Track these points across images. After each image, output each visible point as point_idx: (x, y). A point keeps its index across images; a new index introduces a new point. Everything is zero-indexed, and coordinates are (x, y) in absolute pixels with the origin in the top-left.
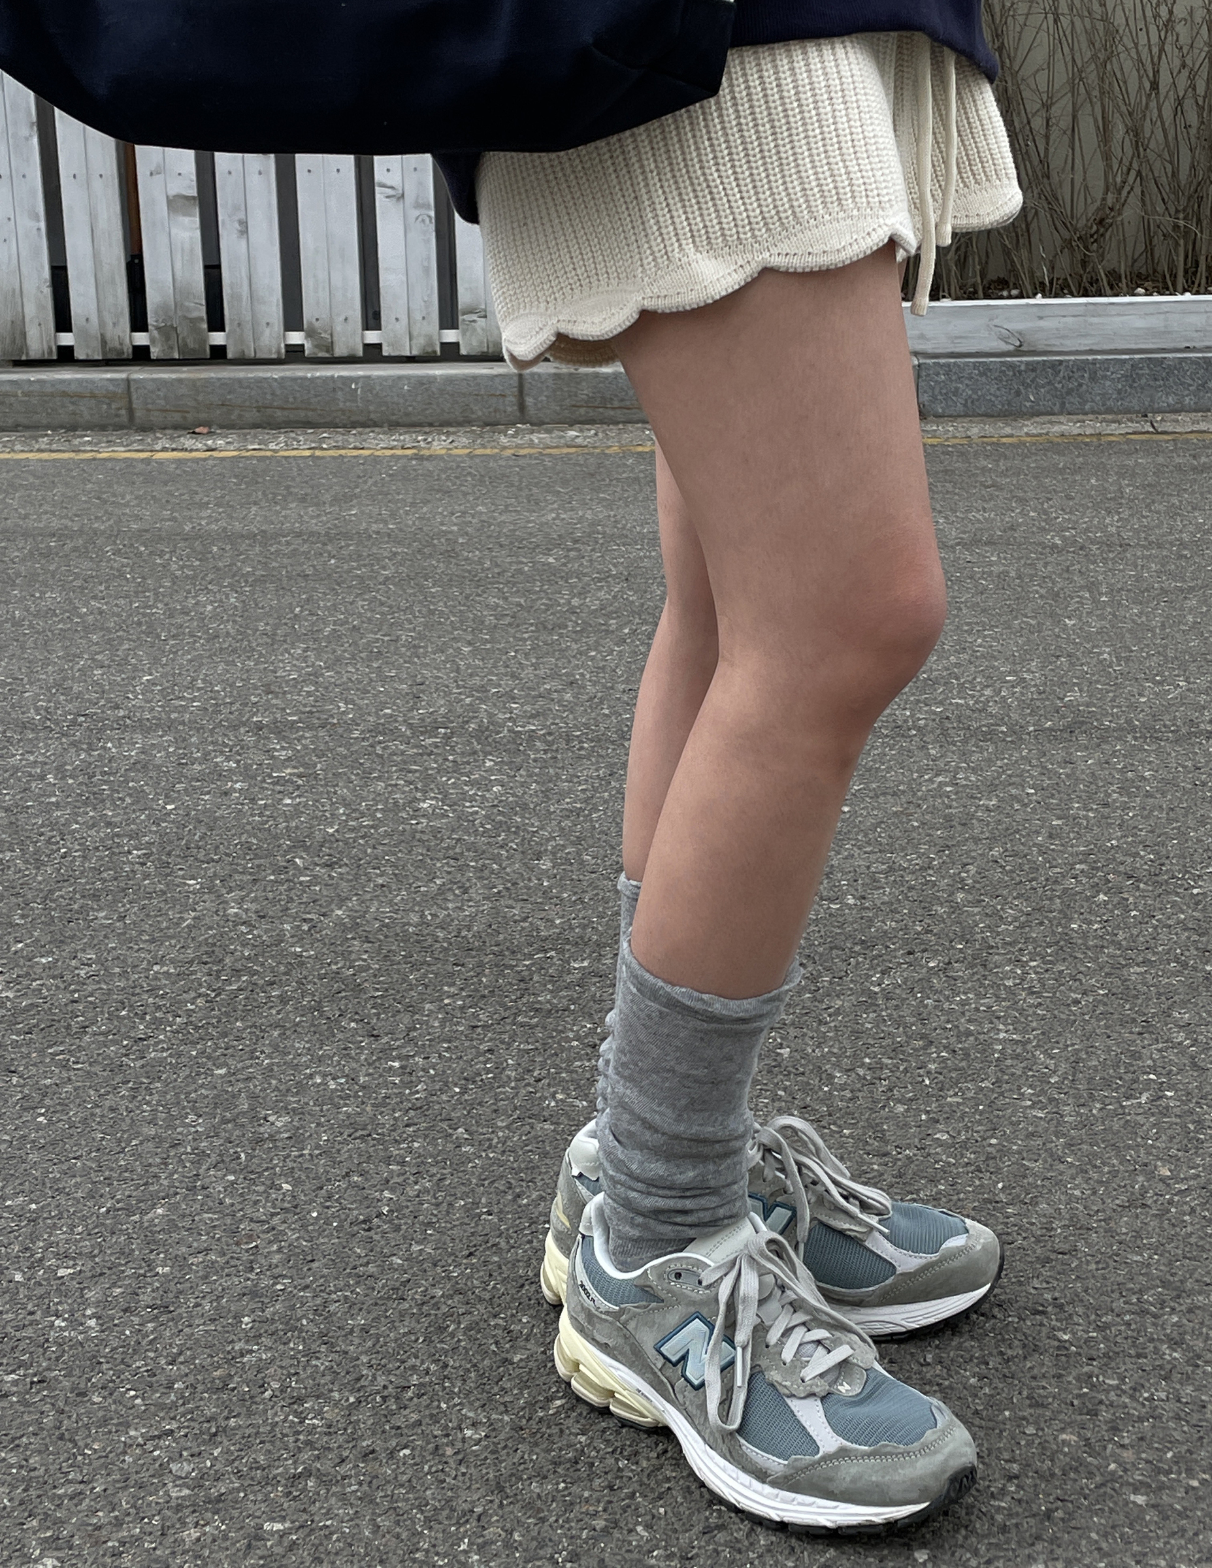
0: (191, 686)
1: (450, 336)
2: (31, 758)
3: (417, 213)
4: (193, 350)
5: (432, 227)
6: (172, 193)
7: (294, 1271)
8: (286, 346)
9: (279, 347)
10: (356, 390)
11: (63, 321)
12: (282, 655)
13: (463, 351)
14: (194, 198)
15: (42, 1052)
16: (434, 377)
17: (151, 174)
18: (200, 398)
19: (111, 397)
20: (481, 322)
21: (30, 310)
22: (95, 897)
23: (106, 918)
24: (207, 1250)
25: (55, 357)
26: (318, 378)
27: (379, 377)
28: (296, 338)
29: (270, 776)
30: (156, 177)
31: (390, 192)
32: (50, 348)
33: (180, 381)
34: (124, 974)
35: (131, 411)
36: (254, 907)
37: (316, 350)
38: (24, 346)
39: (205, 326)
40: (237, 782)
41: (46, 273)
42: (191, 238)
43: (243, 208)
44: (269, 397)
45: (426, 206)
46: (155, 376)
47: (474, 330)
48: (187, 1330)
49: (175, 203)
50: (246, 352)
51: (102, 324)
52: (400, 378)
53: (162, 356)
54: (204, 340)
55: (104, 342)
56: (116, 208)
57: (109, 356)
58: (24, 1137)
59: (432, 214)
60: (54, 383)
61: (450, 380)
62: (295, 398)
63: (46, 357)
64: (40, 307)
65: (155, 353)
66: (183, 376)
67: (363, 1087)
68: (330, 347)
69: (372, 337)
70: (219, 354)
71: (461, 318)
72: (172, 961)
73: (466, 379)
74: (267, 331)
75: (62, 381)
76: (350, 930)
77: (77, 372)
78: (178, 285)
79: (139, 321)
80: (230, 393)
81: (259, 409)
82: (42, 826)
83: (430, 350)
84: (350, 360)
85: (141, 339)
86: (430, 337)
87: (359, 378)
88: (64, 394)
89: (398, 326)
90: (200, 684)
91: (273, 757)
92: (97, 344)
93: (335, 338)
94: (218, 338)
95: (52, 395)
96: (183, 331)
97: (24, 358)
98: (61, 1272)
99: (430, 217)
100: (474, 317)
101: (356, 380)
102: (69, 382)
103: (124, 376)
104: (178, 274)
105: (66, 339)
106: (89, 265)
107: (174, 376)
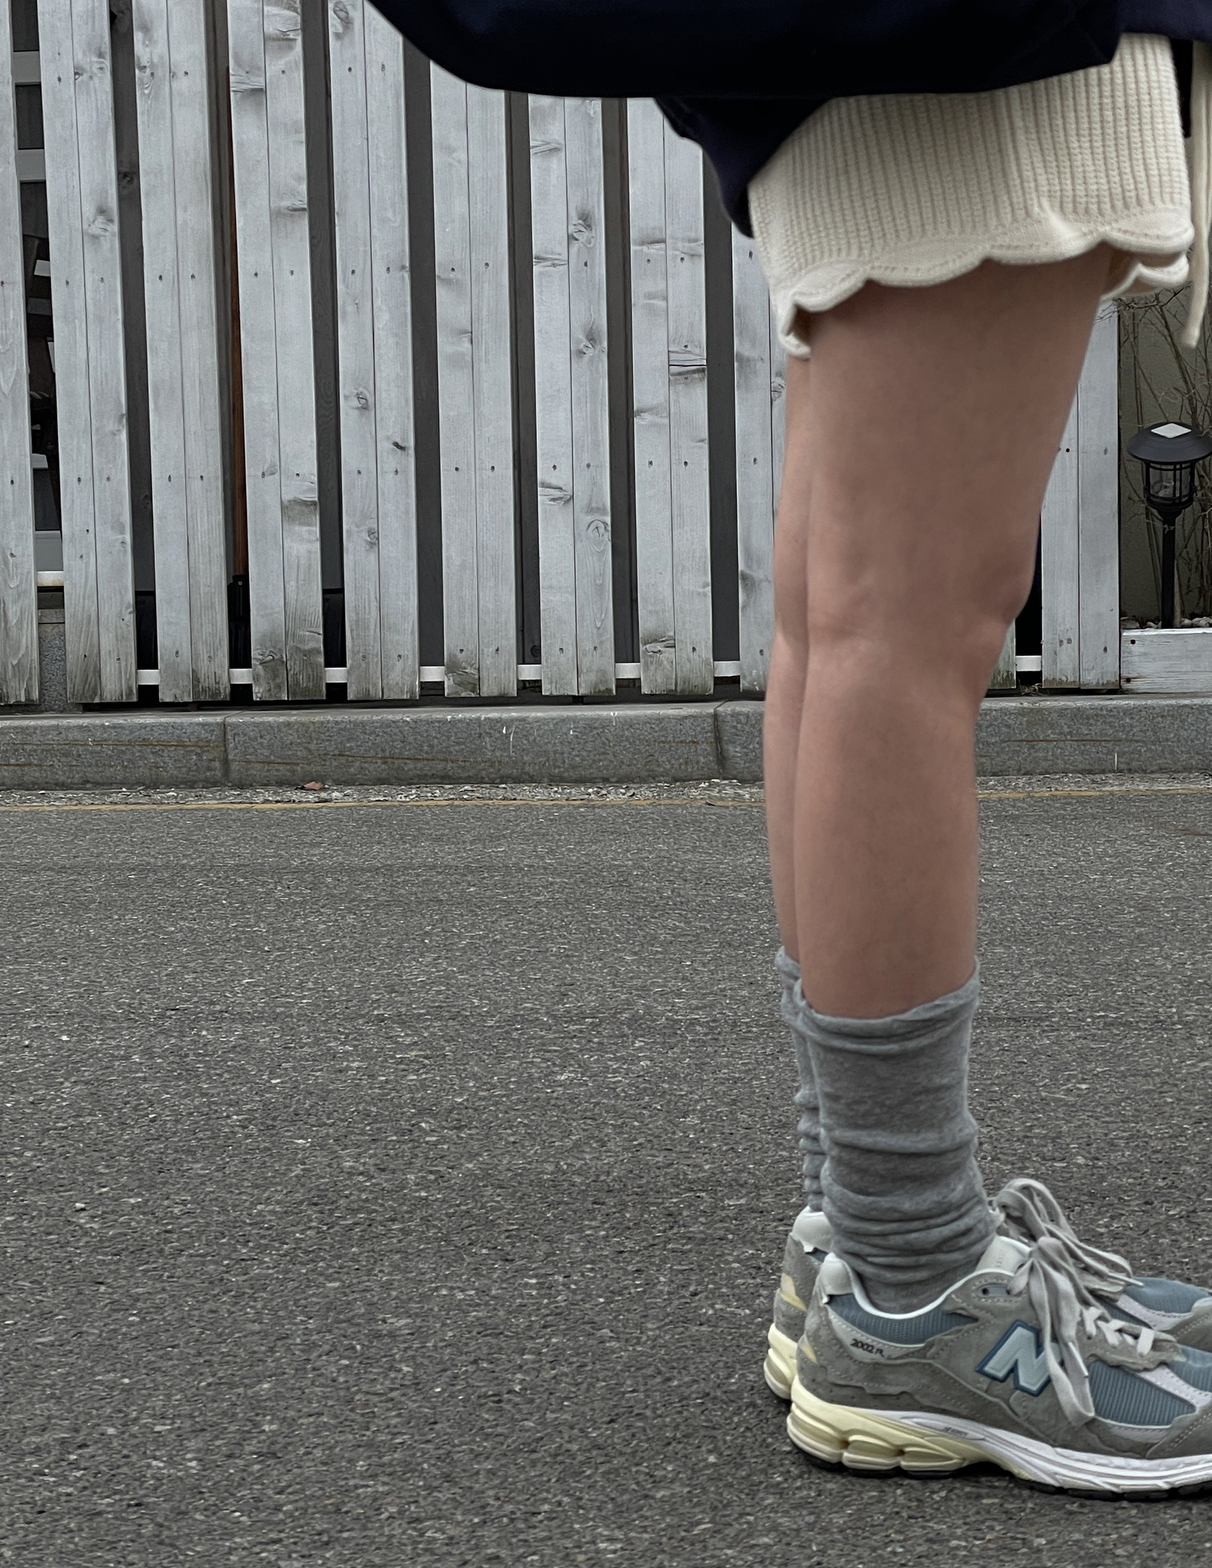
0: (301, 986)
1: (628, 671)
2: (114, 1043)
3: (589, 518)
4: (307, 689)
5: (608, 536)
6: (287, 497)
7: (415, 1430)
8: (421, 683)
9: (413, 685)
10: (507, 736)
11: (147, 656)
12: (409, 962)
13: (645, 690)
14: (314, 503)
15: (131, 1269)
16: (609, 720)
17: (263, 475)
18: (312, 747)
19: (202, 746)
20: (669, 654)
21: (107, 642)
22: (190, 1152)
23: (202, 1169)
24: (320, 1414)
25: (135, 699)
26: (460, 721)
27: (538, 720)
28: (433, 674)
29: (393, 1057)
30: (268, 478)
31: (557, 493)
32: (130, 689)
33: (288, 725)
34: (223, 1211)
35: (226, 762)
36: (372, 1161)
37: (459, 689)
38: (97, 688)
39: (321, 660)
40: (353, 1061)
41: (130, 597)
42: (309, 552)
43: (374, 515)
44: (398, 744)
45: (600, 510)
46: (257, 719)
47: (660, 664)
48: (296, 1471)
49: (290, 510)
50: (372, 693)
51: (194, 656)
52: (564, 720)
53: (267, 698)
54: (320, 677)
55: (196, 680)
56: (218, 517)
57: (202, 698)
58: (115, 1331)
59: (608, 520)
60: (132, 729)
61: (629, 723)
62: (431, 746)
63: (124, 700)
64: (119, 638)
65: (258, 693)
66: (293, 719)
67: (494, 1297)
68: (476, 685)
69: (529, 672)
70: (337, 695)
71: (642, 648)
72: (278, 1202)
73: (648, 721)
74: (399, 665)
75: (144, 727)
76: (481, 1180)
77: (161, 717)
78: (290, 610)
79: (240, 655)
80: (348, 740)
81: (384, 760)
82: (128, 1095)
83: (602, 688)
84: (501, 701)
85: (241, 676)
86: (603, 672)
87: (513, 720)
88: (145, 743)
89: (563, 659)
90: (310, 985)
91: (397, 1042)
92: (187, 683)
93: (484, 674)
94: (336, 675)
95: (130, 743)
96: (295, 666)
97: (97, 700)
98: (158, 1428)
99: (605, 523)
100: (659, 647)
101: (509, 723)
102: (152, 727)
103: (219, 719)
104: (292, 596)
105: (149, 677)
106: (181, 587)
107: (281, 719)
